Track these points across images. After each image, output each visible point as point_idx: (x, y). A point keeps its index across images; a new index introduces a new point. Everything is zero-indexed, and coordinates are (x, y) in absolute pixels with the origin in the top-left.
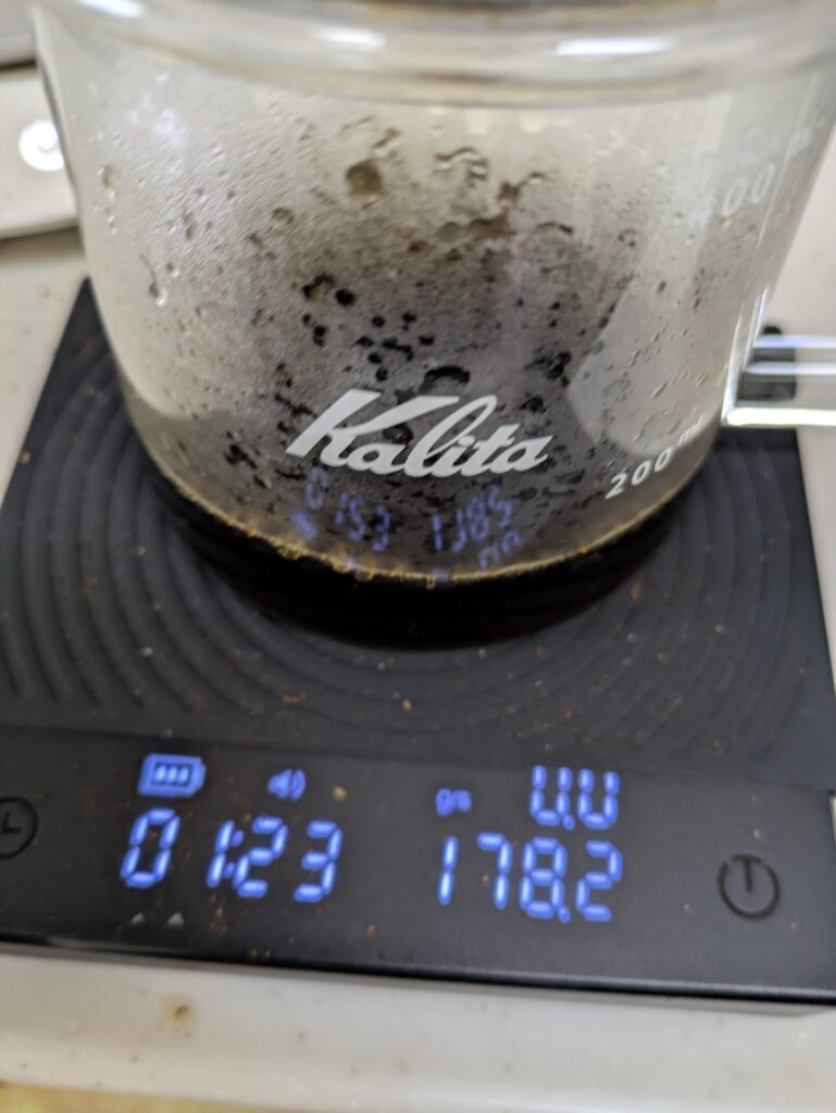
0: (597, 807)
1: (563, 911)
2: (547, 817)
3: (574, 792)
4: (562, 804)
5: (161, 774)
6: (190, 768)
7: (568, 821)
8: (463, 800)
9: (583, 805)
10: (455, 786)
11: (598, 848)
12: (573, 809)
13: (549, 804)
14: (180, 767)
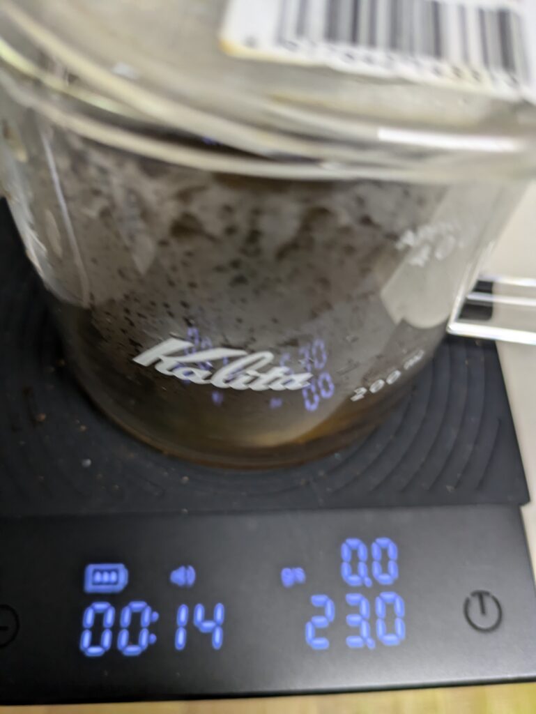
0: (385, 570)
1: (370, 641)
2: (354, 580)
3: (370, 561)
4: (362, 568)
5: (98, 578)
6: (117, 572)
7: (368, 581)
8: (300, 574)
9: (376, 569)
10: (293, 565)
11: (389, 596)
12: (370, 574)
13: (355, 571)
14: (110, 572)
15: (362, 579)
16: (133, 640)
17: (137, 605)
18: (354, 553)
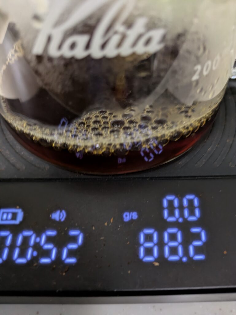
0: (192, 213)
2: (171, 219)
3: (181, 208)
4: (177, 213)
5: (5, 217)
7: (181, 220)
8: (135, 215)
9: (186, 213)
10: (130, 210)
11: (195, 230)
12: (182, 214)
13: (171, 214)
15: (177, 219)
16: (22, 254)
17: (27, 233)
18: (171, 203)
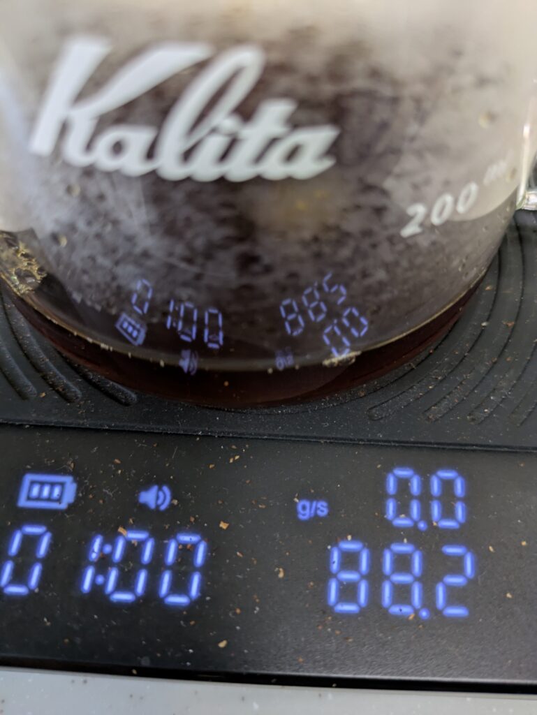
0: (448, 513)
1: (424, 614)
2: (402, 522)
3: (426, 498)
4: (415, 508)
5: (35, 491)
6: (62, 485)
7: (422, 525)
8: (322, 508)
9: (436, 510)
11: (451, 550)
12: (426, 514)
14: (53, 485)
15: (416, 523)
18: (403, 484)
